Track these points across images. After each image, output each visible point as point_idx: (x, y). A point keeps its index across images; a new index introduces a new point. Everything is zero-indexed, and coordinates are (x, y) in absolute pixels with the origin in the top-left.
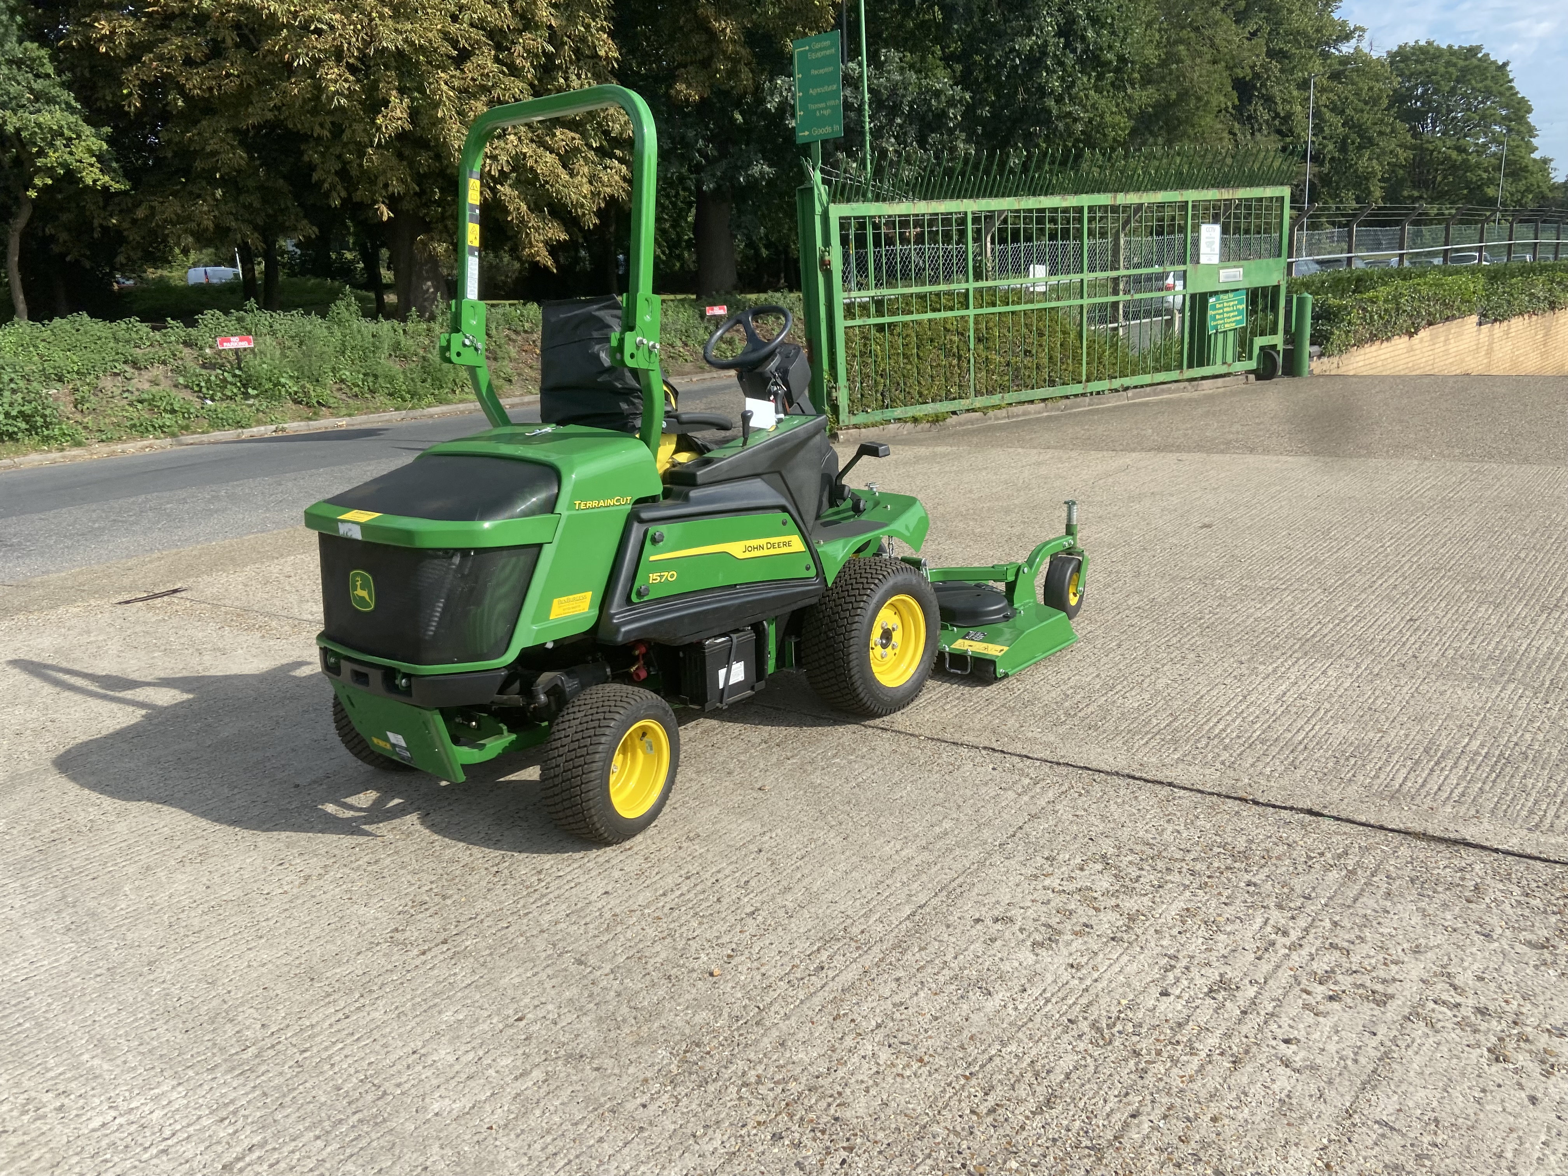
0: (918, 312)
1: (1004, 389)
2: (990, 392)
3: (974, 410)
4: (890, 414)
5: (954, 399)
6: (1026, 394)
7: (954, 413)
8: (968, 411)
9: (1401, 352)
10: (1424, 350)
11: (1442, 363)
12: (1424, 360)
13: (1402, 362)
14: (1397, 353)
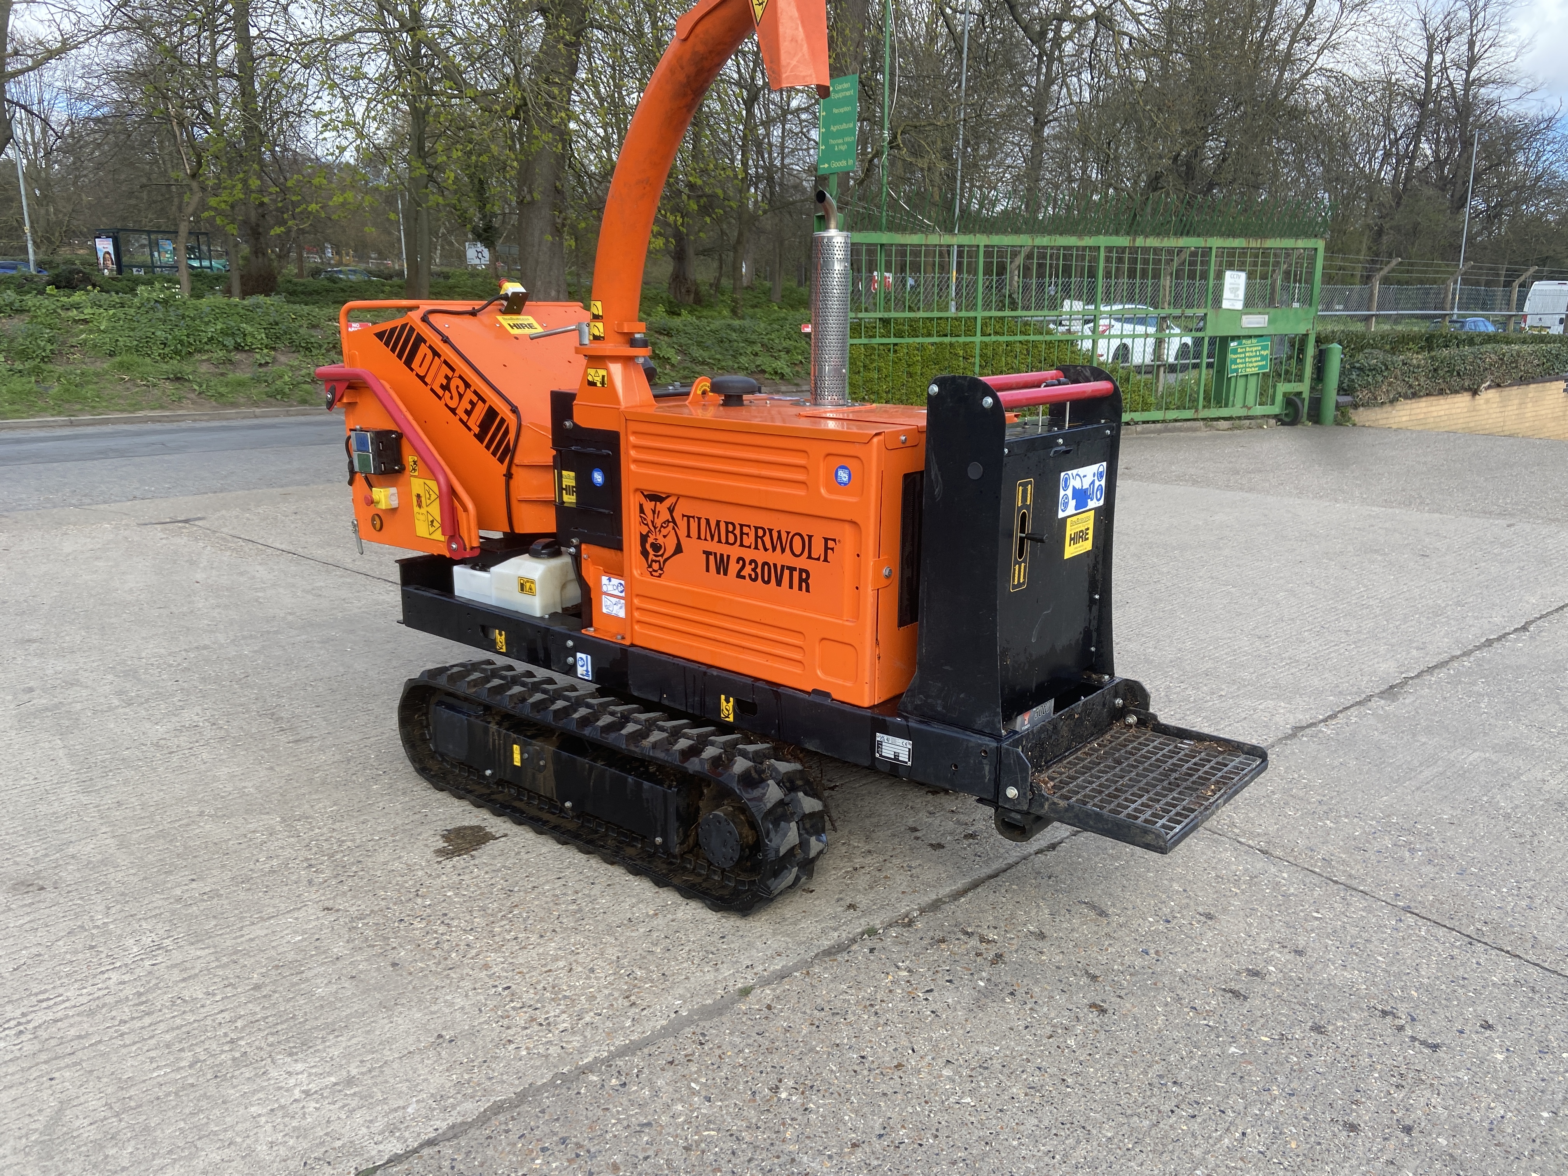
0: (924, 335)
9: (1459, 410)
10: (1491, 411)
11: (1515, 427)
12: (1490, 421)
13: (1461, 421)
14: (1454, 411)
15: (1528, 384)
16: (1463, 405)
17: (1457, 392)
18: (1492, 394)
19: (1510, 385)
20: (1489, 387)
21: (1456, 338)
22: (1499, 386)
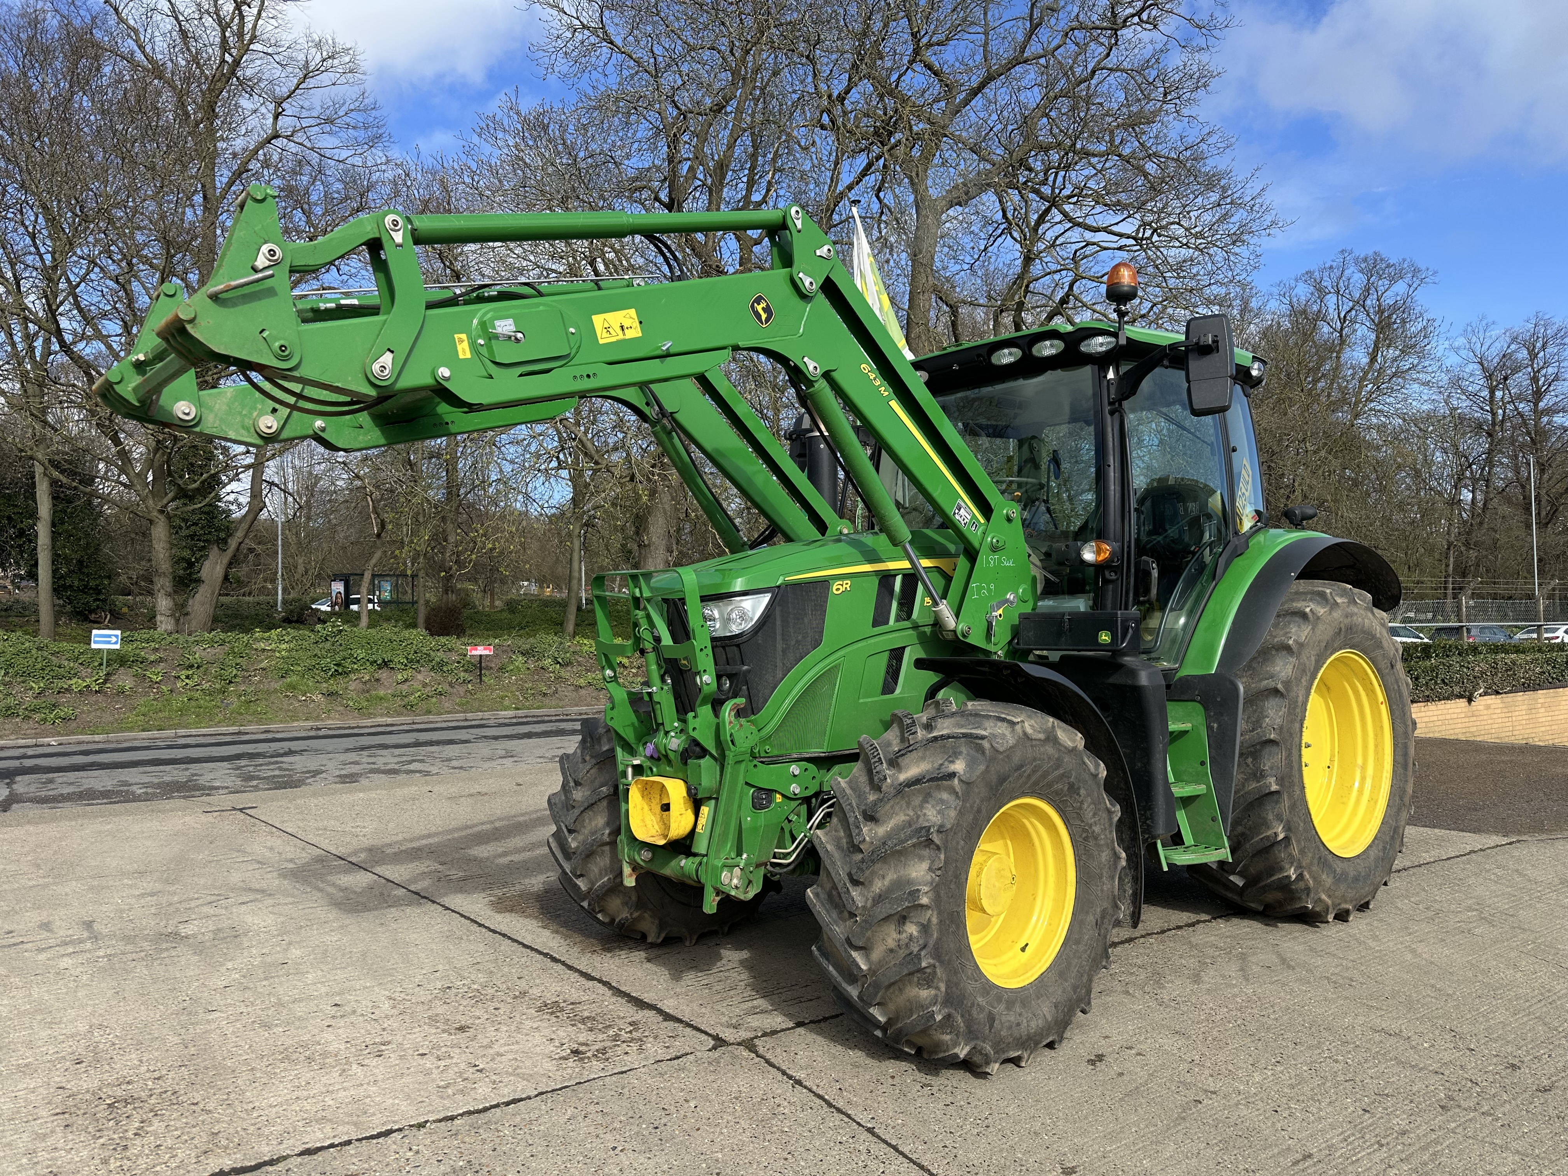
9: (1455, 716)
10: (1495, 716)
11: (1528, 731)
12: (1496, 726)
13: (1460, 725)
14: (1448, 717)
15: (1535, 690)
16: (1459, 710)
17: (1448, 699)
18: (1491, 700)
19: (1510, 692)
20: (1486, 694)
21: (1457, 648)
22: (1498, 693)
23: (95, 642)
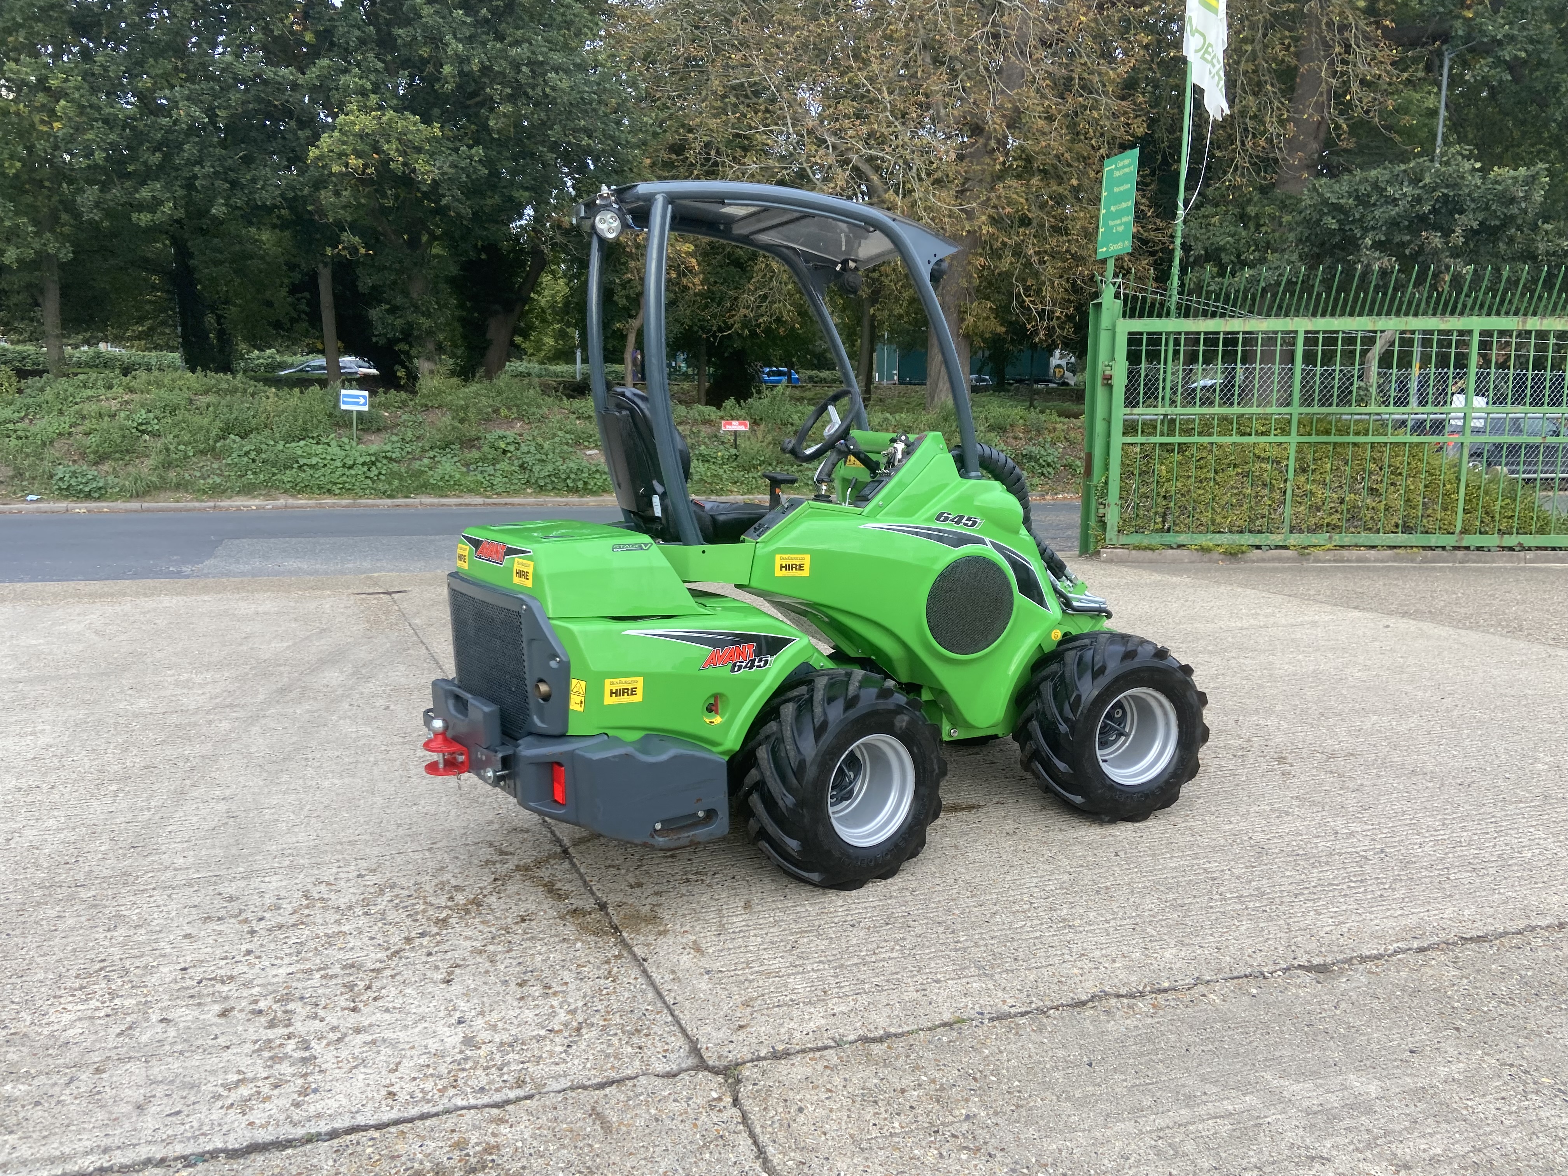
0: (1220, 434)
1: (1333, 528)
2: (1312, 531)
3: (1285, 547)
4: (1169, 538)
5: (1260, 532)
6: (1365, 538)
7: (1258, 547)
8: (1277, 547)
23: (345, 403)
